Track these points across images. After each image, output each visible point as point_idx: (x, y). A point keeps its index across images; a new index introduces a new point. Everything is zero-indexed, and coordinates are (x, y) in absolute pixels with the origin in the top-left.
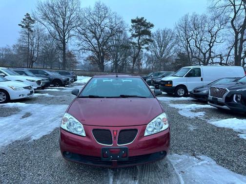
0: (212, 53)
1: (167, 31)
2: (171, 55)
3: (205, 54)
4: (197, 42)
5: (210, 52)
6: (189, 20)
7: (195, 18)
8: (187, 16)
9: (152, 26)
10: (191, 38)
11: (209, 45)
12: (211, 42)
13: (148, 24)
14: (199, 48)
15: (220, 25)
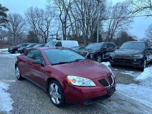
0: (49, 33)
1: (17, 15)
2: (21, 32)
3: (45, 33)
4: (40, 25)
5: (48, 32)
6: (34, 10)
7: (37, 10)
8: (32, 8)
9: (7, 10)
10: (36, 22)
11: (47, 28)
12: (47, 26)
13: (4, 8)
14: (41, 29)
15: (51, 17)
